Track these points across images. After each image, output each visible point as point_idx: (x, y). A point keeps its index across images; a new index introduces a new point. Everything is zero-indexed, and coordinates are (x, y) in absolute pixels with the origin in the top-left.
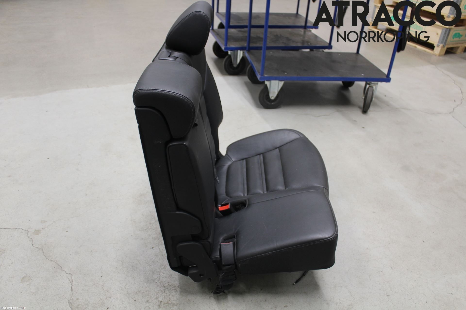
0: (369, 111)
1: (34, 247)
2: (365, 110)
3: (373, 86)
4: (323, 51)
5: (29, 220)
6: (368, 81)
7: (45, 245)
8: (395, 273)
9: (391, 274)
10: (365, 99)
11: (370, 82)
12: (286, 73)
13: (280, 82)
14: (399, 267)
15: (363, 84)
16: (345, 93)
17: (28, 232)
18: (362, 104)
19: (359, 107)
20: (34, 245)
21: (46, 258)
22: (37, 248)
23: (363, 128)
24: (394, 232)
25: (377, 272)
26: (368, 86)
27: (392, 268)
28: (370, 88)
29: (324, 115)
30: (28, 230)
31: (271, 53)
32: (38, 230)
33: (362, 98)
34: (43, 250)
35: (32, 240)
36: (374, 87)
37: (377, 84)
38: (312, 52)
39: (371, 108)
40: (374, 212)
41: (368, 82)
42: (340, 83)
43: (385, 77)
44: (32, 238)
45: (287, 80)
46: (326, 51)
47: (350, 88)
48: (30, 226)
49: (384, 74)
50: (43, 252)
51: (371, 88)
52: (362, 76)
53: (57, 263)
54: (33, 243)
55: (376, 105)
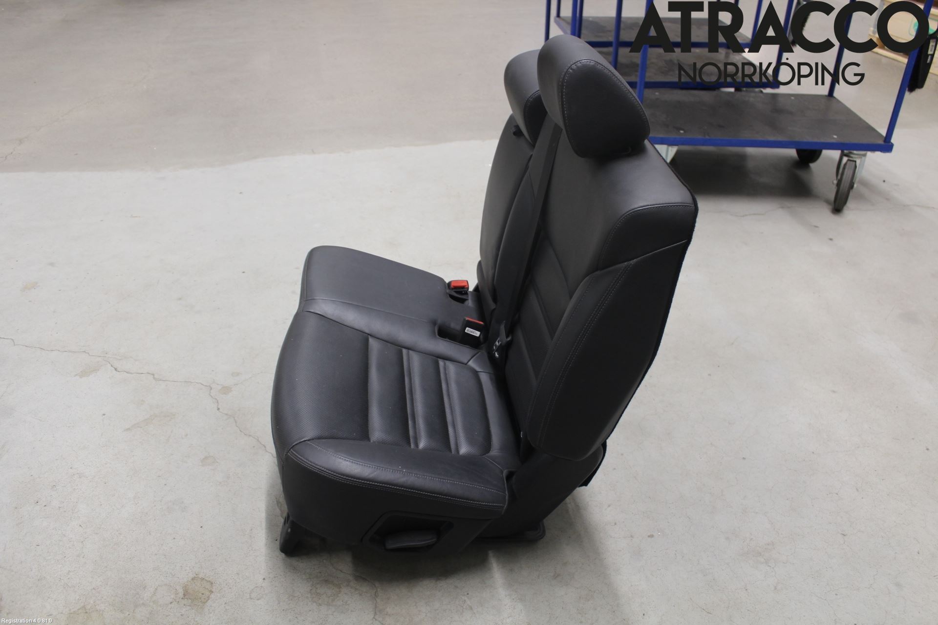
0: (845, 208)
1: (221, 412)
2: (838, 207)
3: (855, 159)
4: (762, 92)
5: (213, 371)
6: (846, 148)
7: (239, 410)
8: (862, 498)
9: (854, 500)
10: (839, 185)
11: (850, 151)
12: (682, 132)
13: (670, 148)
14: (872, 489)
15: (835, 154)
16: (801, 173)
17: (211, 389)
18: (832, 196)
19: (827, 202)
20: (221, 410)
21: (241, 431)
22: (226, 414)
23: (831, 239)
24: (870, 428)
25: (827, 495)
26: (845, 159)
27: (857, 490)
28: (849, 162)
29: (754, 214)
30: (211, 386)
31: (657, 93)
32: (226, 387)
33: (833, 183)
34: (236, 418)
35: (218, 401)
36: (858, 161)
37: (865, 155)
38: (739, 94)
39: (850, 204)
40: (834, 392)
41: (846, 152)
42: (792, 153)
43: (881, 142)
44: (218, 399)
45: (683, 144)
46: (768, 91)
47: (812, 165)
48: (214, 380)
49: (880, 135)
50: (236, 422)
51: (851, 162)
52: (834, 138)
53: (258, 440)
54: (219, 407)
55: (861, 197)
